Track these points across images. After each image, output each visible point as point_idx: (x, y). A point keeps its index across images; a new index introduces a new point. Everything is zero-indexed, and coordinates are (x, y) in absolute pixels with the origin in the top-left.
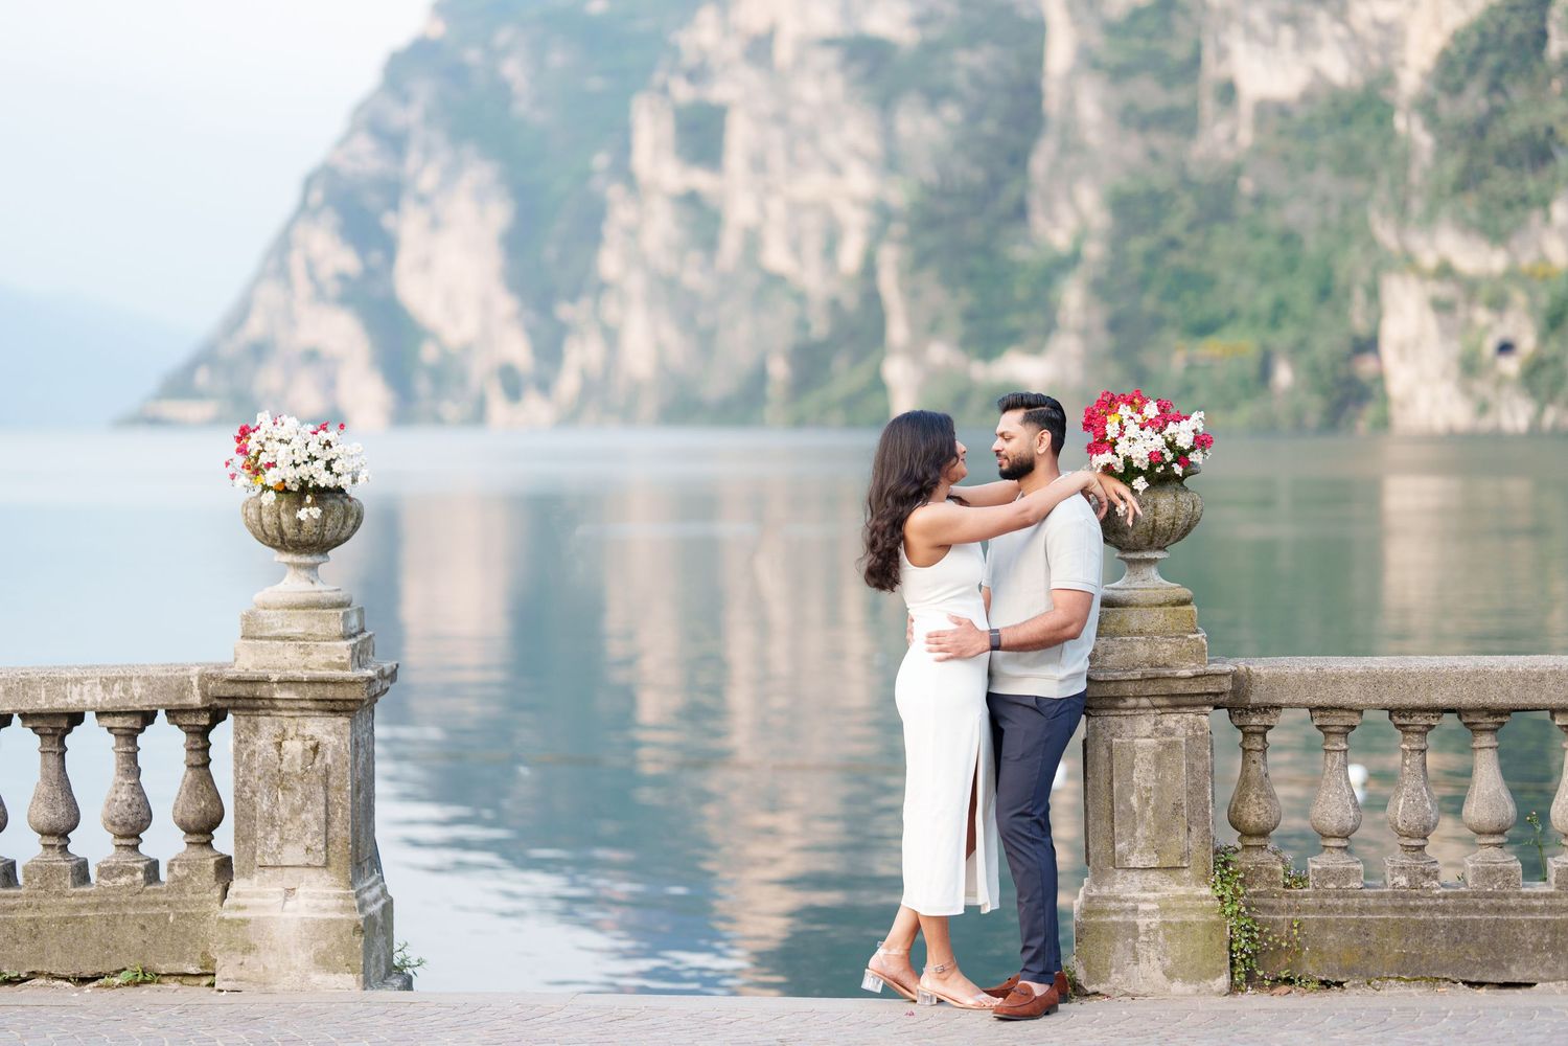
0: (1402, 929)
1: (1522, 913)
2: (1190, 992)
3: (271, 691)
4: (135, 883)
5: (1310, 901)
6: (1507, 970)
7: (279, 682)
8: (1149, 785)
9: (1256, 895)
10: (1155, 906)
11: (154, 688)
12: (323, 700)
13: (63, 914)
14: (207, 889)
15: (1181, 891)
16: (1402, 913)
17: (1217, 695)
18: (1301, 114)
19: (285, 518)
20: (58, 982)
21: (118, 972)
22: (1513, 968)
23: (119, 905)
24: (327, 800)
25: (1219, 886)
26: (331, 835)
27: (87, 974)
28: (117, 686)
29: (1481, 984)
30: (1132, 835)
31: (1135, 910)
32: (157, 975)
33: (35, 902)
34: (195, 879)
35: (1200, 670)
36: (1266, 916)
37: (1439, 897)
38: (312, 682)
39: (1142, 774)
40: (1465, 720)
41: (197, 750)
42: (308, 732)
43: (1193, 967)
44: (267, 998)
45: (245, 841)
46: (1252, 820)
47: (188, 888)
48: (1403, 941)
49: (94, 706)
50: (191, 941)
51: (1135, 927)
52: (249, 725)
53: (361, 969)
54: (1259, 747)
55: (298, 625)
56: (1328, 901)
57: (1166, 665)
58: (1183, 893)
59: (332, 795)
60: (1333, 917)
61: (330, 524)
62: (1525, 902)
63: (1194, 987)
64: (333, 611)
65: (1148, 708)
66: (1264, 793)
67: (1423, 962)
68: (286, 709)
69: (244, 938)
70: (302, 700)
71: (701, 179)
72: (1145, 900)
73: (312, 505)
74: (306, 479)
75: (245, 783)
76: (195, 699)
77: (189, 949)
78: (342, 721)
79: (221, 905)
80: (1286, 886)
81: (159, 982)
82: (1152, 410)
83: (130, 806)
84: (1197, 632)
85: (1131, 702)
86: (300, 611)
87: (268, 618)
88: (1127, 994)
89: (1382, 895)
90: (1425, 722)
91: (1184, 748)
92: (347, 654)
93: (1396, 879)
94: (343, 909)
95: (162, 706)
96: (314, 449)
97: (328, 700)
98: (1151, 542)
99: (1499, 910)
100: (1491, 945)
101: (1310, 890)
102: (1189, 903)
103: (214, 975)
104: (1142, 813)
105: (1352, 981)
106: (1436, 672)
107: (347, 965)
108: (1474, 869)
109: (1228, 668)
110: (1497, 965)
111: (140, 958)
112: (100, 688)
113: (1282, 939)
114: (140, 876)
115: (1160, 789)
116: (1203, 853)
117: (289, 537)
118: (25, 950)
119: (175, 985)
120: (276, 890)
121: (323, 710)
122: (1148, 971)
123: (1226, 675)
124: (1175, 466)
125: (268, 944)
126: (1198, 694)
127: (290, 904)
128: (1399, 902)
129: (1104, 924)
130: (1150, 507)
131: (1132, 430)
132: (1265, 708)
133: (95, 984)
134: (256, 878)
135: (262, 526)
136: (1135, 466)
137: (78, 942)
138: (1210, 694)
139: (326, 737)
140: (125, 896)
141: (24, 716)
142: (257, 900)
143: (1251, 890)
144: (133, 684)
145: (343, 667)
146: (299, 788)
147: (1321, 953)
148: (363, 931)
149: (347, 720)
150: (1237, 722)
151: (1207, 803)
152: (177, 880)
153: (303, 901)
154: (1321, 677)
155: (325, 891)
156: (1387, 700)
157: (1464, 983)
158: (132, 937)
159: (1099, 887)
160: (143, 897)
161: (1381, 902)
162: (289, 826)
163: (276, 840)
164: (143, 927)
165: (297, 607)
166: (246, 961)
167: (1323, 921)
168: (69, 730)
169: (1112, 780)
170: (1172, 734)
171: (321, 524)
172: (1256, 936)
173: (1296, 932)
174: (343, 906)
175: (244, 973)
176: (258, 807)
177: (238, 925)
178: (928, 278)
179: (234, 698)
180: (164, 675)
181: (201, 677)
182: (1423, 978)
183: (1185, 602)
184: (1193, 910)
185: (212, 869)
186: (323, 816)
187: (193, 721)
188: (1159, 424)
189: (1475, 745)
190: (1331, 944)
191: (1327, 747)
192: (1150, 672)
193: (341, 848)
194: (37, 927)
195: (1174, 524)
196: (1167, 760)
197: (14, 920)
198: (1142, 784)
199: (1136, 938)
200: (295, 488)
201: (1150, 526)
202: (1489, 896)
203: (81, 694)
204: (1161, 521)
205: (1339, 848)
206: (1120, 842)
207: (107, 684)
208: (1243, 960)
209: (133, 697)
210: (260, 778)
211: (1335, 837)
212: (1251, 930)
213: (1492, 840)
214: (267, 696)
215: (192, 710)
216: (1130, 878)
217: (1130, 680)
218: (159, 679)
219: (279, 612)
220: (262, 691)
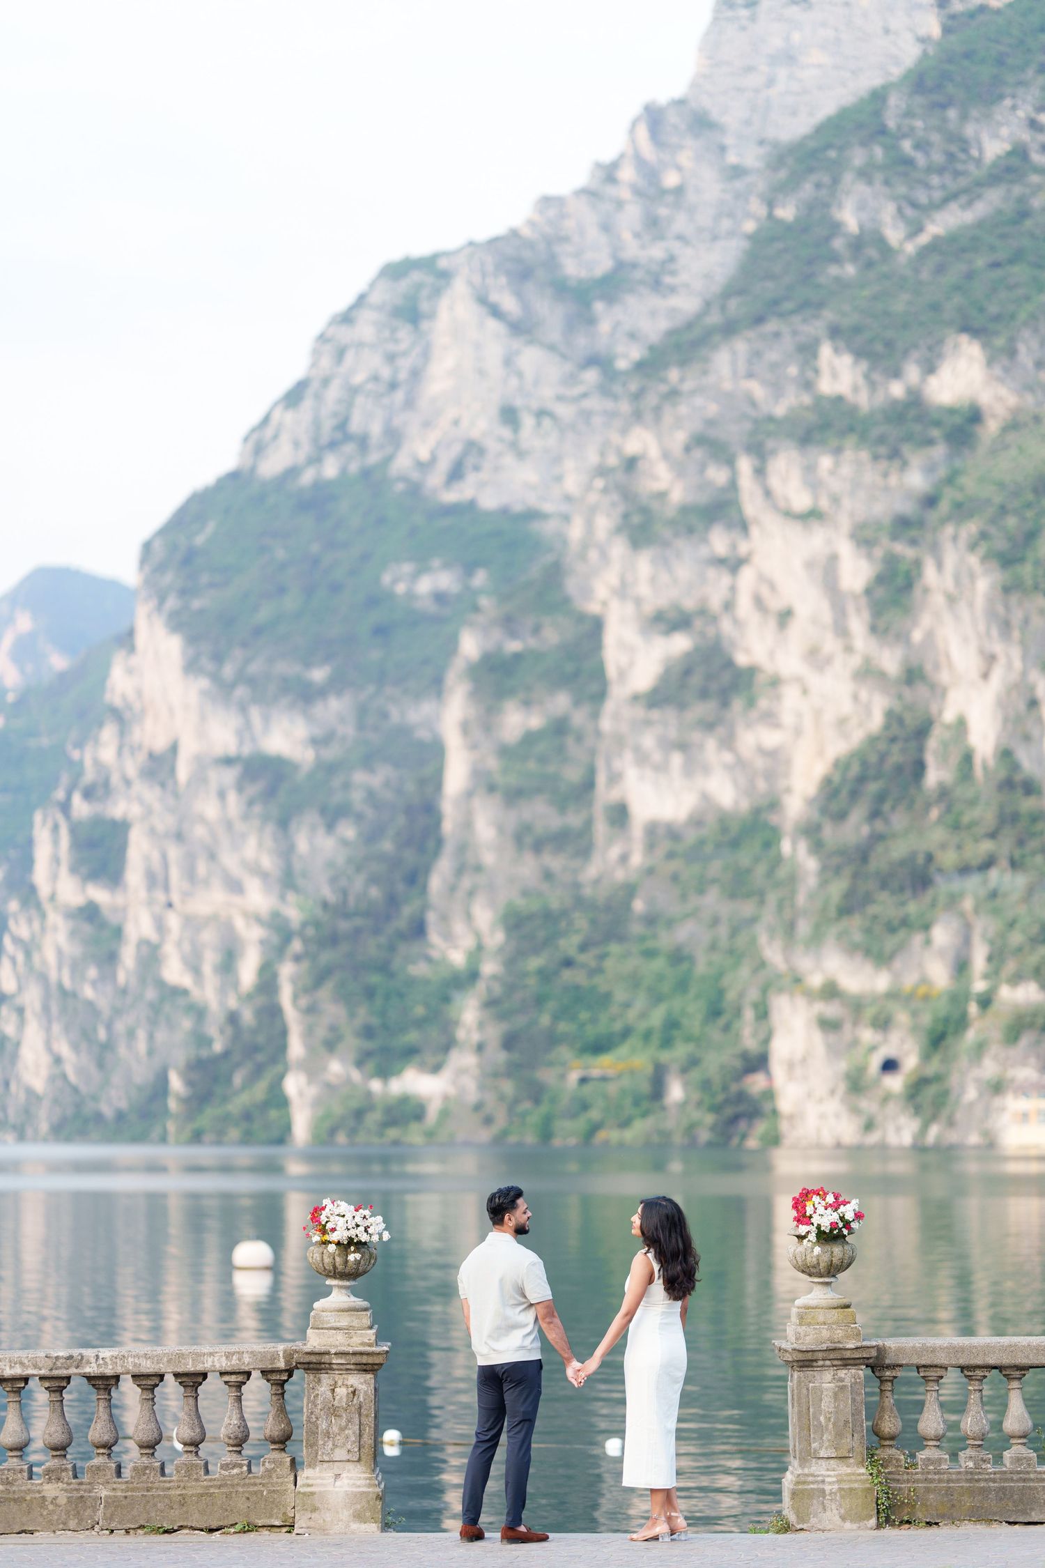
0: (971, 1492)
1: (1038, 1482)
2: (855, 1528)
3: (331, 1359)
4: (242, 1473)
5: (919, 1476)
6: (1030, 1515)
7: (335, 1354)
8: (830, 1410)
9: (890, 1473)
10: (834, 1479)
11: (256, 1359)
12: (359, 1364)
13: (200, 1491)
14: (285, 1476)
15: (849, 1470)
16: (971, 1483)
17: (868, 1358)
19: (338, 1259)
20: (196, 1532)
21: (232, 1525)
22: (1033, 1513)
23: (232, 1486)
24: (360, 1422)
25: (870, 1468)
26: (362, 1442)
27: (214, 1525)
28: (234, 1357)
29: (1015, 1523)
30: (821, 1438)
31: (823, 1482)
32: (256, 1526)
33: (182, 1484)
34: (278, 1470)
35: (859, 1344)
36: (895, 1485)
37: (991, 1473)
38: (354, 1354)
39: (827, 1404)
40: (1004, 1373)
41: (279, 1394)
42: (349, 1383)
43: (856, 1514)
44: (326, 1537)
45: (311, 1447)
46: (887, 1430)
47: (274, 1475)
48: (972, 1498)
49: (220, 1369)
50: (277, 1506)
51: (823, 1491)
52: (315, 1379)
53: (380, 1520)
54: (890, 1389)
55: (344, 1321)
56: (930, 1476)
57: (839, 1342)
58: (849, 1471)
59: (364, 1420)
60: (932, 1485)
61: (362, 1262)
62: (1039, 1476)
63: (858, 1525)
64: (365, 1313)
65: (830, 1366)
66: (893, 1415)
67: (983, 1511)
68: (338, 1370)
69: (311, 1502)
70: (348, 1364)
71: (99, 895)
72: (829, 1476)
73: (354, 1252)
74: (353, 1237)
75: (312, 1413)
76: (281, 1364)
77: (275, 1511)
78: (369, 1376)
79: (296, 1485)
80: (906, 1468)
81: (256, 1531)
82: (830, 1199)
83: (239, 1427)
84: (855, 1323)
85: (820, 1363)
86: (345, 1313)
87: (327, 1317)
88: (819, 1530)
89: (959, 1473)
90: (982, 1374)
91: (850, 1388)
92: (373, 1338)
93: (967, 1464)
94: (370, 1485)
95: (258, 1369)
96: (358, 1220)
97: (362, 1364)
98: (829, 1272)
99: (1024, 1480)
100: (1021, 1500)
101: (919, 1470)
102: (853, 1477)
103: (293, 1526)
104: (827, 1425)
105: (943, 1522)
106: (988, 1346)
107: (372, 1518)
108: (1011, 1457)
109: (874, 1343)
110: (1024, 1512)
111: (246, 1517)
112: (224, 1358)
113: (904, 1499)
114: (245, 1468)
115: (837, 1412)
116: (861, 1449)
117: (339, 1270)
118: (177, 1513)
119: (267, 1532)
120: (330, 1475)
121: (359, 1370)
122: (831, 1516)
123: (873, 1347)
124: (843, 1229)
125: (326, 1506)
126: (858, 1359)
127: (338, 1483)
128: (969, 1477)
129: (806, 1489)
130: (830, 1253)
131: (821, 1210)
132: (894, 1366)
133: (220, 1532)
134: (318, 1469)
135: (323, 1264)
136: (822, 1229)
137: (209, 1507)
138: (864, 1358)
139: (360, 1386)
140: (236, 1481)
141: (177, 1375)
142: (319, 1481)
143: (886, 1471)
144: (244, 1356)
145: (370, 1345)
146: (344, 1415)
147: (927, 1506)
148: (381, 1499)
149: (372, 1376)
150: (877, 1374)
151: (863, 1420)
152: (267, 1470)
153: (346, 1481)
154: (924, 1349)
155: (360, 1475)
156: (962, 1362)
157: (1006, 1522)
158: (242, 1505)
159: (803, 1468)
160: (247, 1481)
161: (959, 1477)
162: (338, 1437)
163: (331, 1446)
164: (248, 1499)
165: (343, 1311)
166: (313, 1517)
167: (925, 1487)
168: (200, 1384)
169: (809, 1409)
170: (843, 1381)
171: (358, 1262)
172: (891, 1496)
173: (912, 1494)
174: (369, 1484)
175: (311, 1524)
176: (320, 1427)
177: (309, 1496)
178: (326, 996)
179: (309, 1363)
180: (263, 1350)
181: (285, 1351)
182: (983, 1520)
183: (848, 1306)
184: (856, 1481)
185: (288, 1464)
186: (358, 1432)
187: (278, 1377)
188: (836, 1206)
189: (1009, 1387)
190: (932, 1501)
191: (927, 1389)
192: (833, 1346)
193: (367, 1450)
194: (184, 1499)
195: (842, 1262)
196: (841, 1396)
197: (170, 1496)
198: (827, 1410)
199: (824, 1497)
200: (346, 1243)
201: (829, 1263)
202: (1019, 1472)
203: (213, 1362)
204: (835, 1260)
205: (935, 1446)
206: (814, 1443)
207: (228, 1356)
208: (883, 1510)
209: (244, 1363)
210: (321, 1410)
211: (933, 1440)
212: (887, 1493)
213: (1020, 1441)
214: (328, 1362)
215: (278, 1371)
216: (820, 1463)
217: (820, 1351)
218: (260, 1352)
219: (333, 1313)
220: (326, 1359)
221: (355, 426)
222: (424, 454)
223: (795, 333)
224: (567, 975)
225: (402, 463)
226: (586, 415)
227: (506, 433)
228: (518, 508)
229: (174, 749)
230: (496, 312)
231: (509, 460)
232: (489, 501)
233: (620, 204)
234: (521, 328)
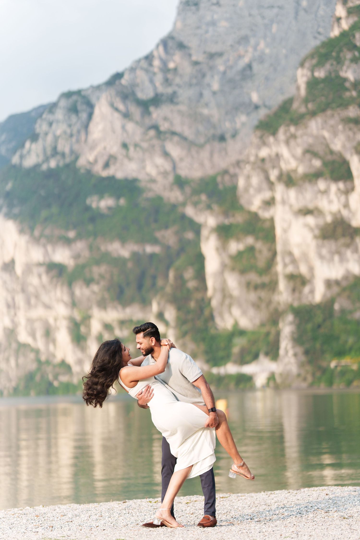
18: (344, 284)
178: (188, 339)
221: (60, 148)
222: (91, 158)
223: (339, 114)
224: (322, 331)
225: (82, 162)
226: (153, 146)
227: (124, 152)
228: (130, 177)
229: (13, 262)
230: (117, 110)
231: (126, 161)
232: (120, 175)
233: (154, 74)
234: (126, 116)
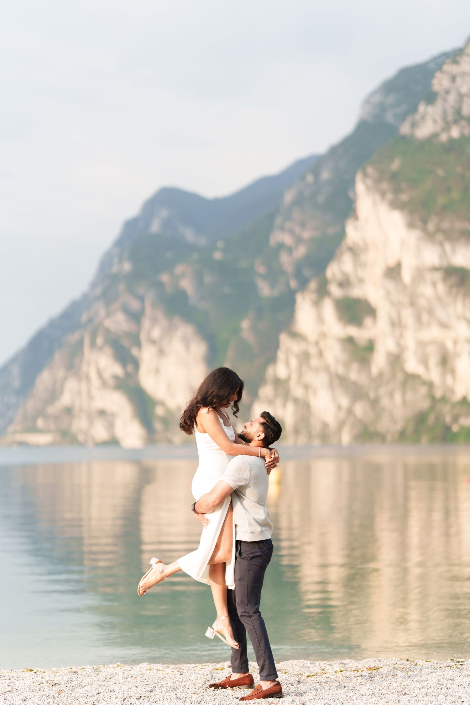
71: (352, 331)
229: (399, 265)
